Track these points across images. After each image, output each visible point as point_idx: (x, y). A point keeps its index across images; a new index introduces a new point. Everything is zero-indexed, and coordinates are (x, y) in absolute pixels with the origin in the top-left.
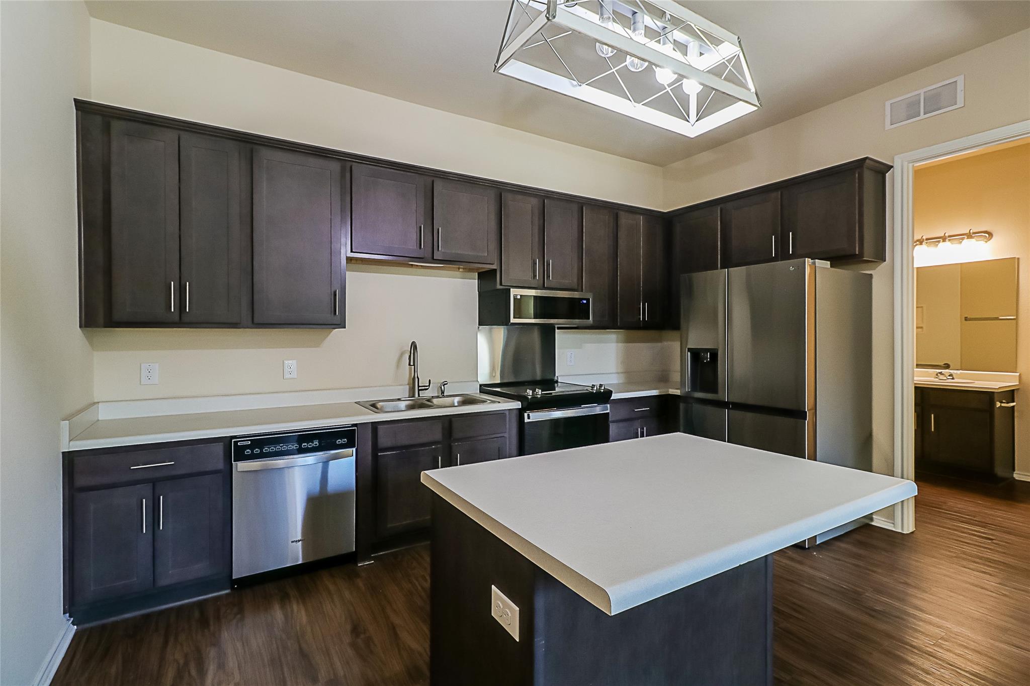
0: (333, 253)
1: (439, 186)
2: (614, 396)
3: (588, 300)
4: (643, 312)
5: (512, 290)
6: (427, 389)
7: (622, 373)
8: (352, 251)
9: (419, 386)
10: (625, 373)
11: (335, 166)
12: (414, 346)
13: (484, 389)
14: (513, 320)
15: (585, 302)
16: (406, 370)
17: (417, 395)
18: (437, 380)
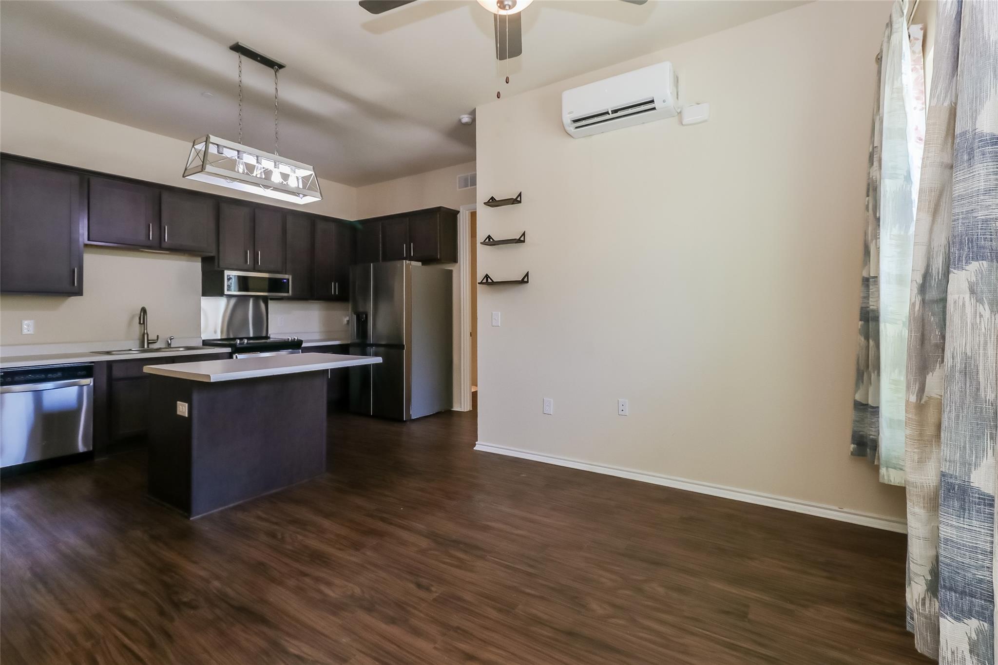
0: (71, 239)
1: (165, 197)
2: (304, 345)
3: (288, 280)
4: (334, 288)
5: (225, 271)
6: (156, 342)
7: (317, 332)
8: (89, 240)
9: (148, 340)
10: (320, 332)
11: (74, 179)
12: (144, 311)
13: (206, 343)
14: (226, 292)
15: (285, 281)
16: (136, 329)
17: (146, 346)
18: (164, 336)
